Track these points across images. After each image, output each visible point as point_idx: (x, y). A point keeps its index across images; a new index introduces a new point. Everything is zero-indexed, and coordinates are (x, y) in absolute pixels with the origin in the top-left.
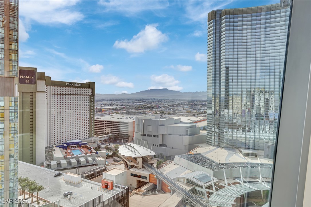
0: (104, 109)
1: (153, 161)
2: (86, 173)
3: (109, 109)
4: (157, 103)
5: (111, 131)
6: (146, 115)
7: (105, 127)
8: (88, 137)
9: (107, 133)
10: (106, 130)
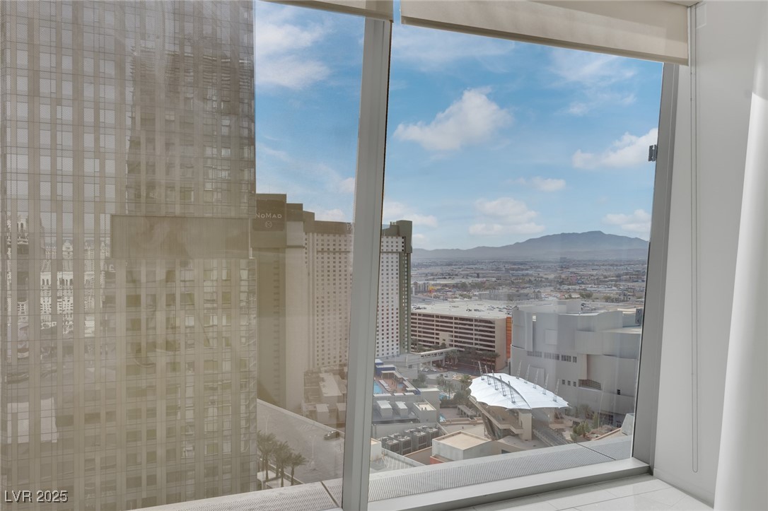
0: (433, 285)
1: (562, 423)
2: (391, 439)
3: (446, 285)
4: (574, 270)
5: (452, 341)
6: (542, 303)
7: (437, 330)
8: (395, 353)
9: (440, 344)
10: (438, 339)
